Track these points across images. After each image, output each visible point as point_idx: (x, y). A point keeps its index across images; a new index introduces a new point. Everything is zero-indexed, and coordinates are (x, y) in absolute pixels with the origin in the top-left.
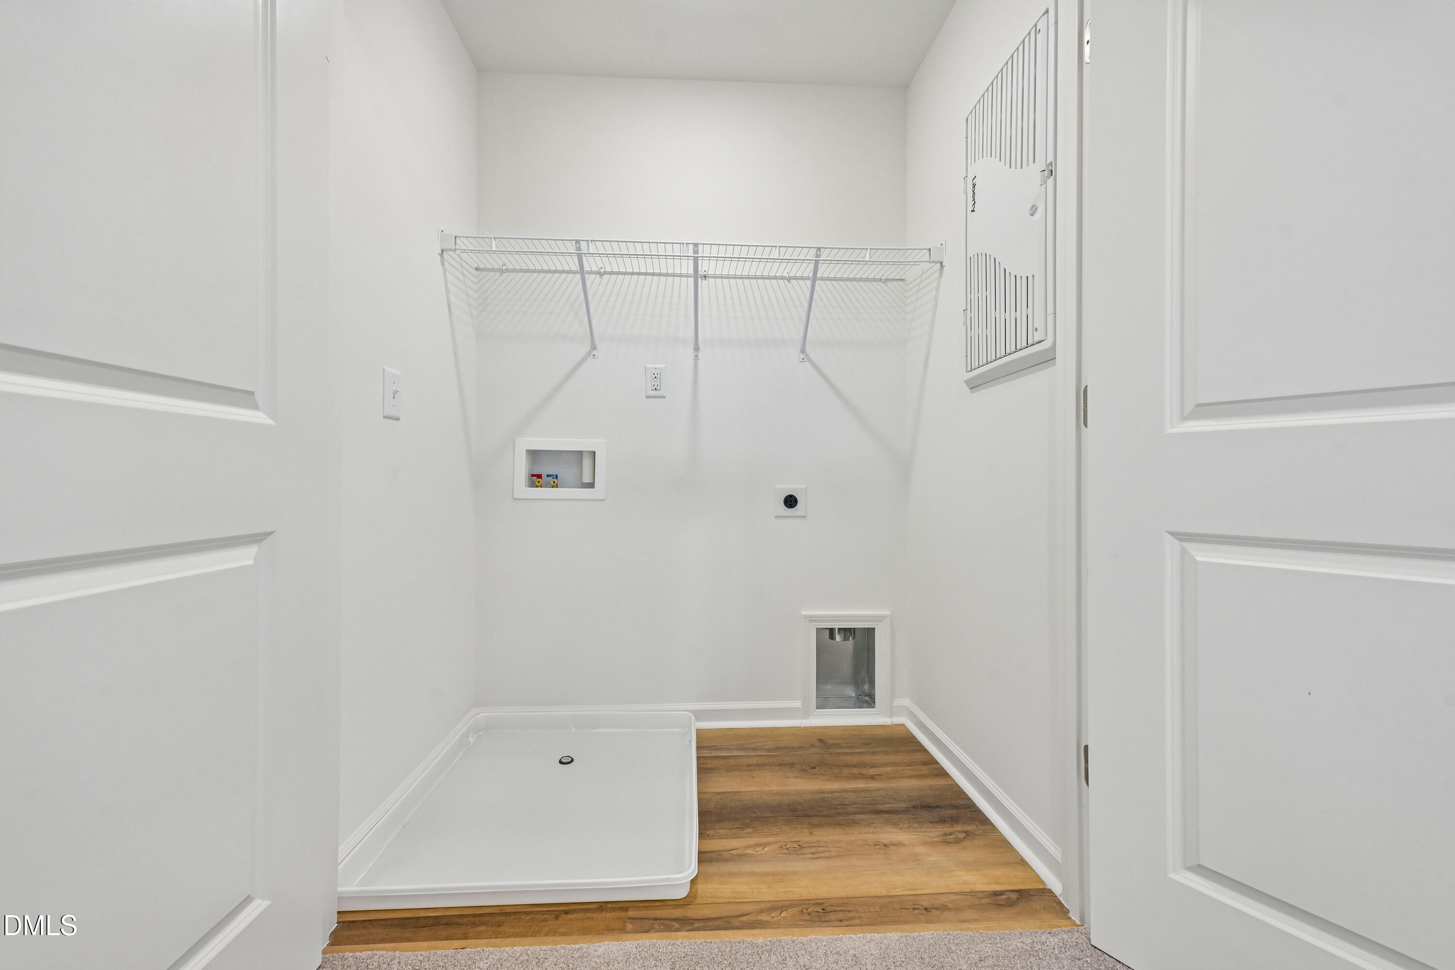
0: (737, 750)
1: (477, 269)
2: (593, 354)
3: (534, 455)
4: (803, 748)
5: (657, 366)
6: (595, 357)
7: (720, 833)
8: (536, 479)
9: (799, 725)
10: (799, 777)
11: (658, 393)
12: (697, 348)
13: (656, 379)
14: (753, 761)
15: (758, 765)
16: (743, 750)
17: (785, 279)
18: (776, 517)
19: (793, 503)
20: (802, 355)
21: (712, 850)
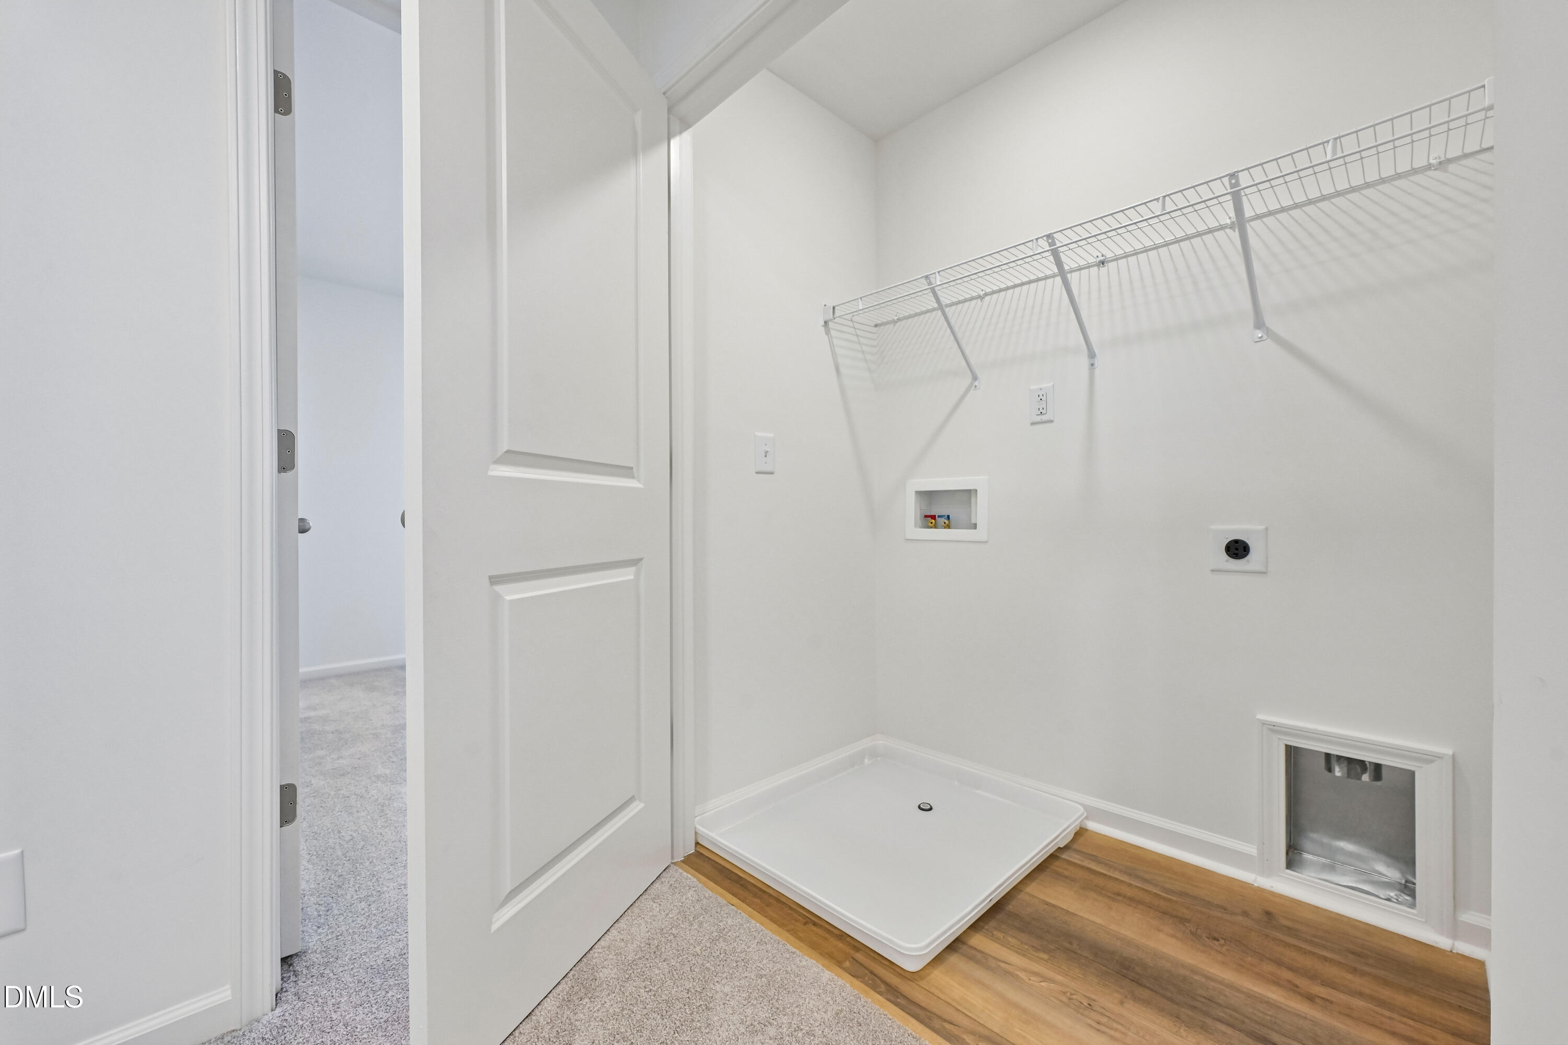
0: (1121, 871)
1: (876, 326)
2: (974, 385)
3: (927, 496)
4: (1225, 910)
5: (1043, 386)
6: (977, 388)
7: (1008, 940)
8: (930, 520)
9: (1251, 882)
10: (1177, 938)
11: (1044, 418)
12: (1092, 355)
13: (1041, 402)
14: (1129, 892)
15: (1131, 899)
16: (1130, 875)
17: (1226, 227)
18: (1212, 571)
19: (1241, 551)
20: (1258, 331)
21: (982, 950)
